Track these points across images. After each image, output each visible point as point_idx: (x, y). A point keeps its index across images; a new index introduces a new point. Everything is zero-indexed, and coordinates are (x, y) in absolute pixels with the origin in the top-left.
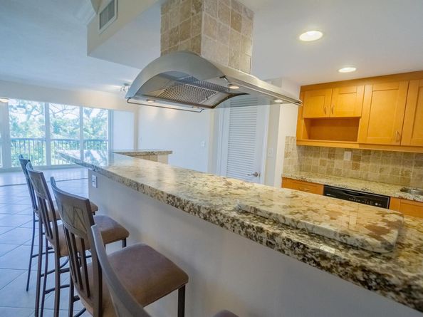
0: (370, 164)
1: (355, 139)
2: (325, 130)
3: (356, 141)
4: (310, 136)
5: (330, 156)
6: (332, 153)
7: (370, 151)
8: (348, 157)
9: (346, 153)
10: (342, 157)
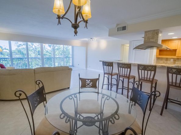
0: (179, 62)
1: (175, 55)
2: (165, 53)
3: (176, 56)
4: (160, 55)
5: (166, 60)
6: (167, 59)
7: (179, 58)
8: (172, 60)
9: (171, 59)
10: (170, 60)
